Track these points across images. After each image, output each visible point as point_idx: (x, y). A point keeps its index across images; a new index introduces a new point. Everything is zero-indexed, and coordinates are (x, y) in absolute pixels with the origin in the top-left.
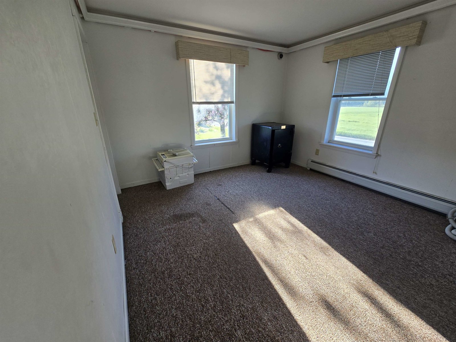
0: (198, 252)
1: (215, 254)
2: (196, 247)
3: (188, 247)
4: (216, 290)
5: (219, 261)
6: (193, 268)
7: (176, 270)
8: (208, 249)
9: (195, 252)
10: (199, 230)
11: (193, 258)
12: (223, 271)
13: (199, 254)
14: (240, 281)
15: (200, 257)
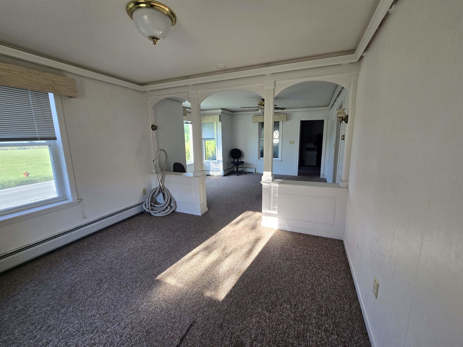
0: (284, 308)
1: (271, 294)
2: (281, 314)
3: (289, 322)
4: (291, 275)
5: (273, 287)
6: (298, 298)
7: (313, 308)
8: (272, 302)
9: (286, 311)
10: (258, 335)
11: (291, 306)
12: (277, 280)
13: (285, 305)
14: (273, 269)
15: (285, 302)
